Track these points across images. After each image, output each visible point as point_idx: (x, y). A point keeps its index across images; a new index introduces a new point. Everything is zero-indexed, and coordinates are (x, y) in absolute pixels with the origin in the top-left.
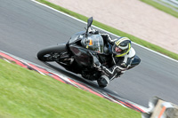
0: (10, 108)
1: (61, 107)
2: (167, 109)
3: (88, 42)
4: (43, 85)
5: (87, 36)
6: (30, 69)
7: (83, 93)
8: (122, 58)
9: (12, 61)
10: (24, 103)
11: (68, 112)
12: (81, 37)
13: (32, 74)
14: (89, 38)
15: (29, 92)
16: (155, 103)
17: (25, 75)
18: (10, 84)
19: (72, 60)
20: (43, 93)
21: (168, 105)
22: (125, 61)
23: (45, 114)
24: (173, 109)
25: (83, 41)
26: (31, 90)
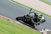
0: (2, 31)
1: (17, 31)
2: (47, 32)
3: (30, 15)
4: (12, 25)
5: (30, 13)
6: (8, 20)
7: (24, 27)
8: (40, 20)
9: (3, 18)
10: (6, 30)
11: (19, 32)
12: (28, 14)
13: (9, 22)
14: (31, 14)
15: (8, 27)
16: (44, 30)
17: (7, 22)
18: (2, 24)
19: (26, 20)
20: (12, 27)
21: (48, 30)
22: (41, 20)
23: (12, 33)
24: (49, 31)
25: (29, 15)
26: (8, 26)
